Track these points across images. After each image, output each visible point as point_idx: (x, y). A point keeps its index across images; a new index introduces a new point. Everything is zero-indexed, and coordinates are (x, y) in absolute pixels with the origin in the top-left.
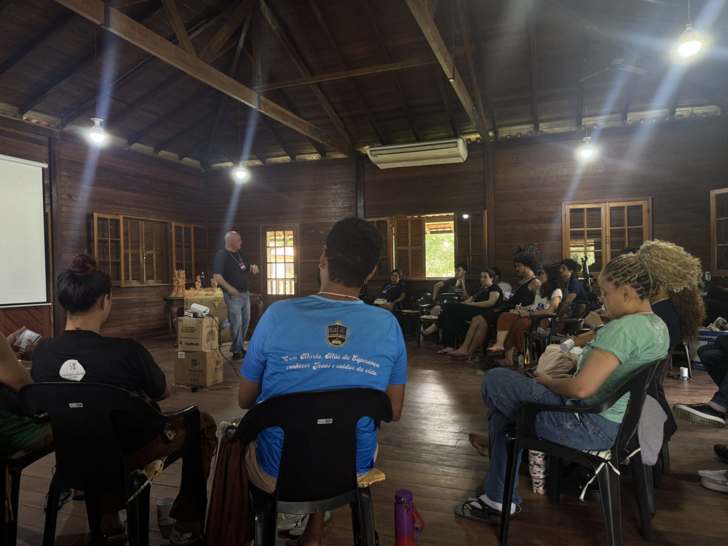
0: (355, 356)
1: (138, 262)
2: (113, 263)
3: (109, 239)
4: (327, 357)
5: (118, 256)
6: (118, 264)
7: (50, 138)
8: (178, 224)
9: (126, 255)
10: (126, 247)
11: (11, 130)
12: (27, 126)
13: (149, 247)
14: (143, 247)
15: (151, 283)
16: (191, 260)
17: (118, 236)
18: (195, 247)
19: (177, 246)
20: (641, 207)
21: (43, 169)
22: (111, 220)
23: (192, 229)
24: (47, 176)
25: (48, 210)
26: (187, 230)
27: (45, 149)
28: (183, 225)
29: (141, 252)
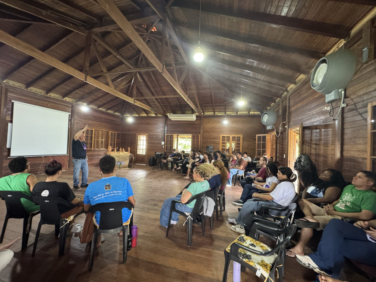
0: (114, 191)
1: (98, 143)
2: (90, 143)
3: (89, 136)
4: (106, 194)
5: (92, 141)
6: (92, 143)
7: (72, 106)
8: (112, 132)
9: (94, 141)
10: (94, 138)
11: (59, 103)
12: (65, 102)
13: (102, 138)
14: (100, 138)
15: (102, 149)
16: (115, 142)
17: (92, 135)
18: (117, 139)
19: (111, 138)
20: (240, 137)
21: (69, 115)
22: (90, 130)
23: (116, 134)
24: (70, 117)
25: (70, 127)
26: (115, 134)
27: (70, 109)
28: (113, 132)
29: (99, 140)
